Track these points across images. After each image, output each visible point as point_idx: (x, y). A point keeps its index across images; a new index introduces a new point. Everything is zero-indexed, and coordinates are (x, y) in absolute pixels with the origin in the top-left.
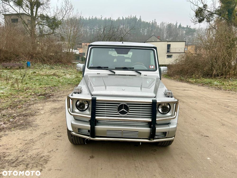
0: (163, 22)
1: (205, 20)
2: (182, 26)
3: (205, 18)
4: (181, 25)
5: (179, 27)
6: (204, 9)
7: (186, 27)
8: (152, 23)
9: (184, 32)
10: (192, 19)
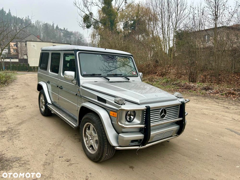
0: (38, 21)
1: (92, 26)
2: (59, 28)
3: (92, 24)
4: (58, 26)
5: (56, 28)
6: (90, 16)
7: (63, 29)
8: (26, 20)
9: (62, 34)
10: (80, 24)
